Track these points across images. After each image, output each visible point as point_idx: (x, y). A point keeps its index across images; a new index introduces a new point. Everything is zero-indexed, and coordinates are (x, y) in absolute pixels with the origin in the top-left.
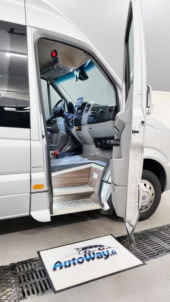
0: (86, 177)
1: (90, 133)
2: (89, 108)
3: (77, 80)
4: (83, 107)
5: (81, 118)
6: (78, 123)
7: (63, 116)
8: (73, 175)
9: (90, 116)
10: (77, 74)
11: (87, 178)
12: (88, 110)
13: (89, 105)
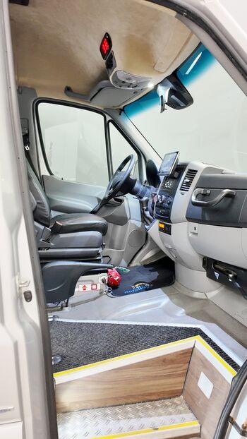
0: (179, 375)
1: (194, 245)
2: (192, 179)
3: (163, 110)
4: (176, 175)
5: (170, 204)
6: (164, 214)
7: (134, 193)
8: (140, 373)
9: (194, 204)
10: (164, 92)
11: (182, 379)
12: (188, 184)
13: (193, 173)
